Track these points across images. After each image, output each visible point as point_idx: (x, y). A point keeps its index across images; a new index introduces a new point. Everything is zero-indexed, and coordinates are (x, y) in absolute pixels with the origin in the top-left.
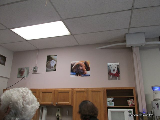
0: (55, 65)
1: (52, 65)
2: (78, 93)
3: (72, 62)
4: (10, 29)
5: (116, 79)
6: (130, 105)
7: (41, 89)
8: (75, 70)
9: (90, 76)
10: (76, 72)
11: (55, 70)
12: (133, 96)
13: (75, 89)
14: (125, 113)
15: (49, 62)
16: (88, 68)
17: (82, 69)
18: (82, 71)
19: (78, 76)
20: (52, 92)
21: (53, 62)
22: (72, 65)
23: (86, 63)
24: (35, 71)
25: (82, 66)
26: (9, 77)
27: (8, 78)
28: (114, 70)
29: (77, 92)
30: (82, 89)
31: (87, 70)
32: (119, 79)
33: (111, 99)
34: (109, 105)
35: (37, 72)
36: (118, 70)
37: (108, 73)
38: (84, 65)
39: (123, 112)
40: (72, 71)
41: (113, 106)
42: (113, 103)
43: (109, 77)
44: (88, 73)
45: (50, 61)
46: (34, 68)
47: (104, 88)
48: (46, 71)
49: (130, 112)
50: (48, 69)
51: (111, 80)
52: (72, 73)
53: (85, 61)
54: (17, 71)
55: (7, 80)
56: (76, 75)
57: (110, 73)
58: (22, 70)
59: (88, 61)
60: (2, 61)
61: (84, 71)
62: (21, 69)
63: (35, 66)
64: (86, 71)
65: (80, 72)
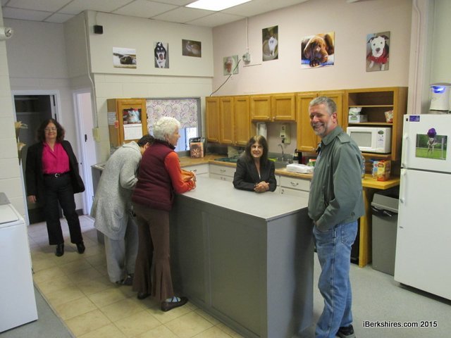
0: (277, 47)
1: (272, 47)
2: (303, 101)
3: (304, 39)
4: (184, 6)
5: (381, 68)
6: (388, 120)
7: (252, 95)
8: (308, 56)
9: (333, 64)
10: (310, 59)
11: (277, 58)
12: (392, 104)
13: (299, 93)
14: (372, 134)
15: (266, 41)
16: (330, 49)
17: (321, 52)
18: (320, 57)
19: (313, 66)
20: (267, 100)
21: (273, 42)
22: (303, 45)
23: (327, 39)
24: (247, 62)
25: (320, 46)
26: (212, 75)
27: (212, 77)
28: (378, 50)
29: (302, 98)
30: (310, 92)
31: (330, 54)
32: (387, 69)
33: (356, 110)
34: (351, 121)
35: (250, 64)
36: (387, 48)
37: (367, 57)
38: (323, 42)
39: (371, 133)
40: (303, 57)
41: (358, 122)
42: (358, 117)
43: (368, 66)
44: (330, 58)
45: (268, 39)
46: (244, 57)
47: (345, 90)
48: (264, 60)
49: (380, 133)
50: (266, 56)
51: (372, 70)
52: (304, 61)
53: (325, 34)
54: (222, 65)
55: (210, 80)
56: (310, 65)
57: (370, 56)
58: (229, 62)
59: (331, 34)
60: (195, 51)
61: (323, 55)
62: (227, 59)
63: (244, 53)
64: (327, 55)
65: (317, 58)
